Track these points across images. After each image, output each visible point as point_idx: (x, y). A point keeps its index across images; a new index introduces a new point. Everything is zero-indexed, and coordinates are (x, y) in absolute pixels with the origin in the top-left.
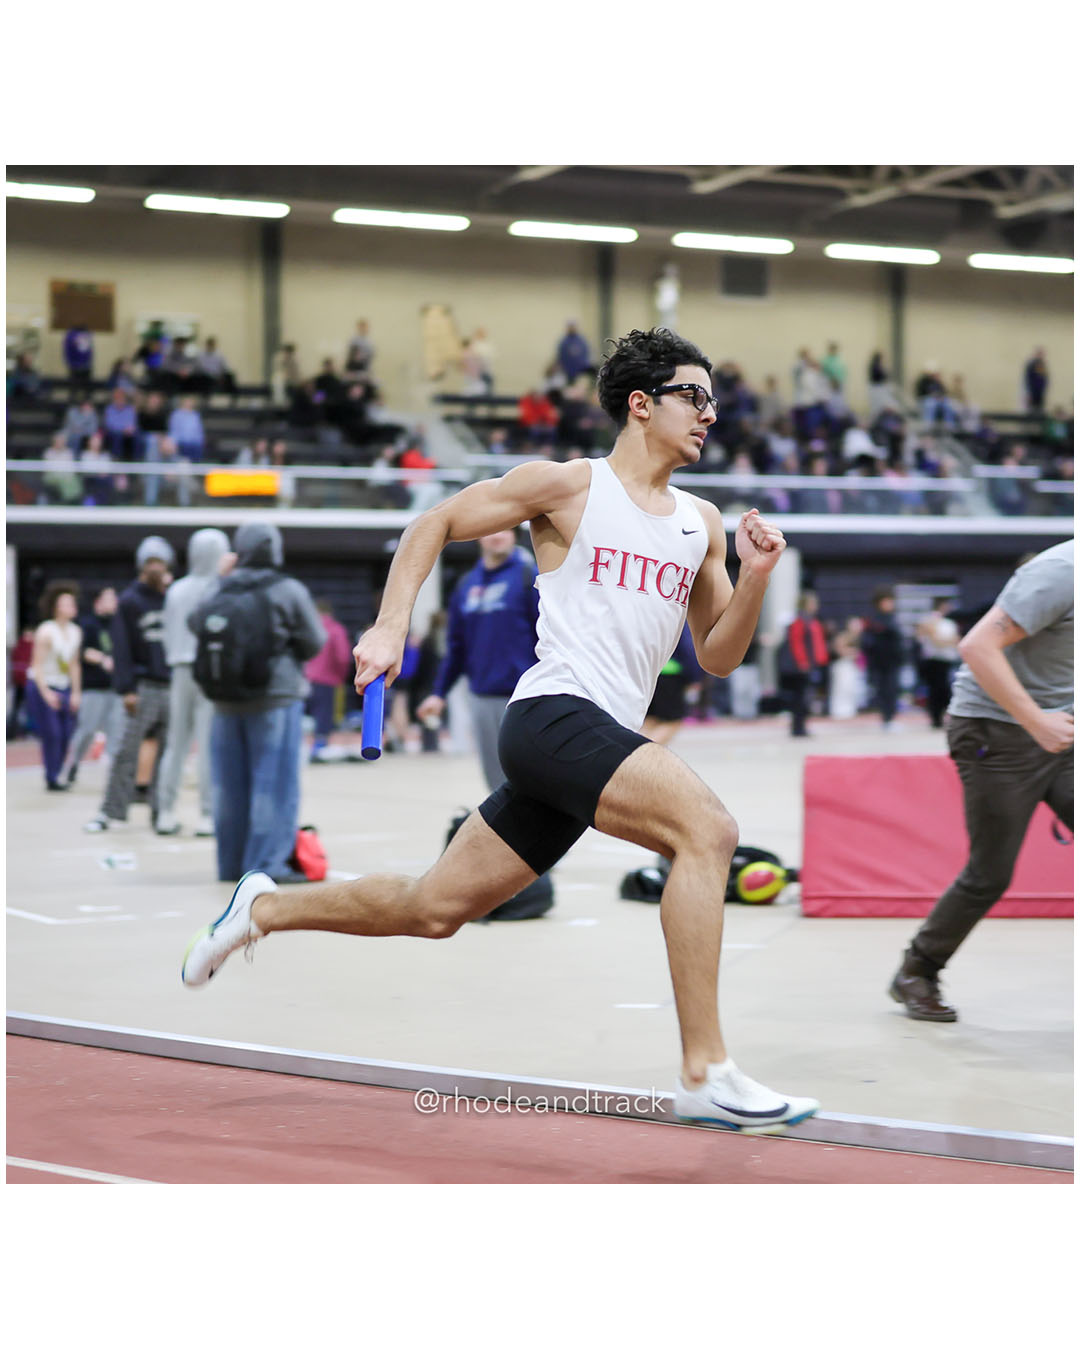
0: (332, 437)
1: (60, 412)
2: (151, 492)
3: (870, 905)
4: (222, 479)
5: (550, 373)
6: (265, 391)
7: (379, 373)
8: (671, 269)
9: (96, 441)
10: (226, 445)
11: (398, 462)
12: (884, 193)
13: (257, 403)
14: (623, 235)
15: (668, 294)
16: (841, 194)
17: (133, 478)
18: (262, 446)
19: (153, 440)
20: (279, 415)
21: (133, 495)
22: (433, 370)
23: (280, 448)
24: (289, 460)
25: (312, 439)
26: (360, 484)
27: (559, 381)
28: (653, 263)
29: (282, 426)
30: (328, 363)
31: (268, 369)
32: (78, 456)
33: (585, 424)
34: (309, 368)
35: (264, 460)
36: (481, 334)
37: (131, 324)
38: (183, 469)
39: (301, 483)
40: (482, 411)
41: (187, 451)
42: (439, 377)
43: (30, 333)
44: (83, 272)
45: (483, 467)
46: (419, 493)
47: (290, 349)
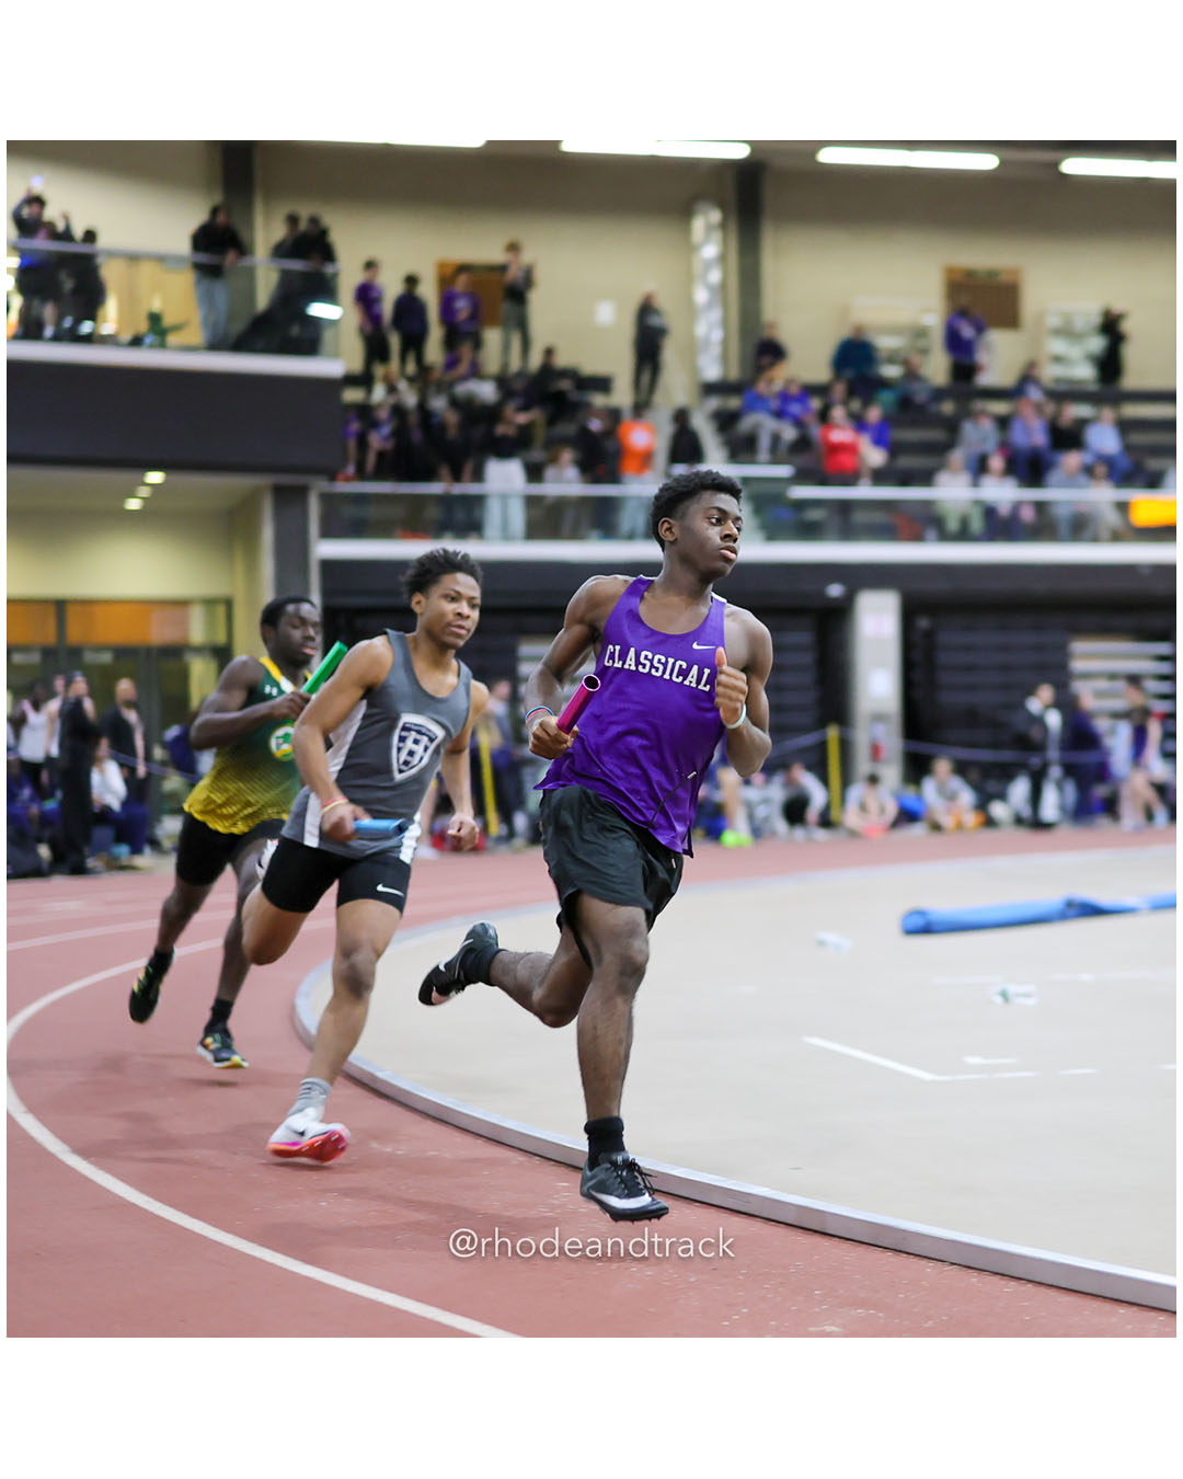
1: (952, 427)
4: (1149, 507)
9: (997, 463)
10: (1153, 464)
17: (1040, 507)
21: (1043, 526)
32: (975, 484)
37: (1040, 317)
43: (920, 333)
44: (984, 255)
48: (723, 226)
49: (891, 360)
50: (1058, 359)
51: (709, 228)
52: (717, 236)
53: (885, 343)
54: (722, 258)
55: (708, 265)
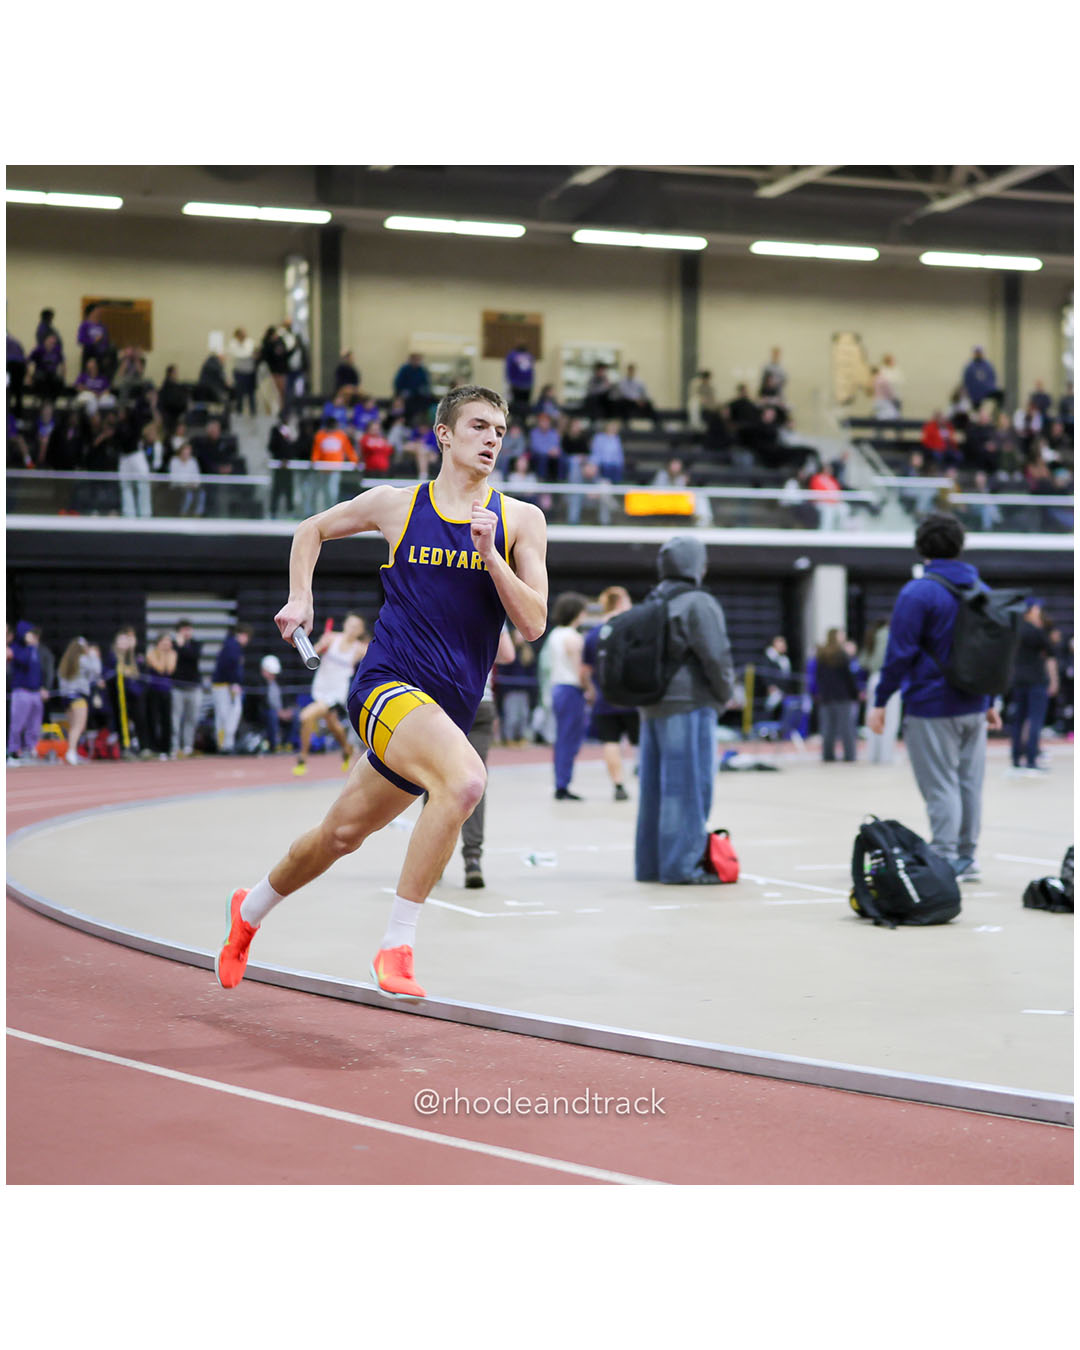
0: (745, 459)
2: (574, 511)
4: (641, 499)
5: (956, 398)
6: (682, 416)
7: (790, 399)
9: (522, 463)
10: (644, 466)
11: (807, 484)
13: (673, 427)
14: (1028, 263)
15: (1073, 320)
17: (555, 499)
18: (676, 466)
19: (575, 460)
20: (695, 438)
21: (557, 512)
22: (843, 395)
24: (702, 481)
25: (728, 461)
26: (772, 503)
27: (965, 405)
28: (1059, 291)
29: (697, 449)
30: (742, 388)
31: (685, 396)
32: (506, 479)
33: (991, 446)
34: (724, 393)
35: (679, 482)
36: (888, 361)
37: (557, 351)
38: (604, 489)
39: (715, 502)
40: (890, 435)
41: (608, 473)
42: (849, 402)
43: (464, 362)
44: (513, 303)
45: (890, 488)
46: (828, 513)
47: (706, 375)
48: (310, 274)
49: (442, 381)
50: (570, 384)
51: (298, 277)
52: (305, 283)
53: (436, 369)
54: (310, 299)
55: (297, 306)
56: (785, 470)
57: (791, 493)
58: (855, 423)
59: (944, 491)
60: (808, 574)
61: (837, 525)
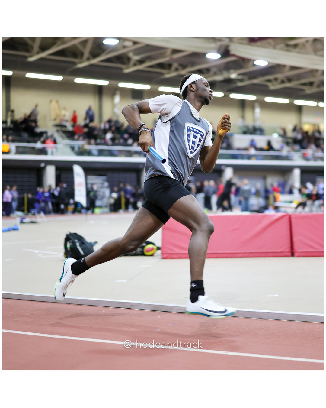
0: (25, 135)
3: (180, 255)
5: (85, 119)
8: (118, 92)
11: (44, 142)
12: (173, 74)
14: (104, 83)
15: (117, 99)
16: (162, 74)
18: (5, 137)
20: (10, 129)
22: (53, 117)
23: (10, 138)
24: (13, 141)
25: (20, 136)
26: (33, 148)
28: (113, 91)
29: (11, 132)
30: (25, 115)
31: (6, 117)
33: (96, 133)
35: (6, 141)
36: (65, 109)
39: (17, 147)
42: (55, 119)
45: (67, 144)
46: (49, 151)
47: (13, 111)
56: (36, 138)
57: (39, 145)
58: (57, 126)
59: (83, 145)
60: (44, 169)
61: (52, 154)
